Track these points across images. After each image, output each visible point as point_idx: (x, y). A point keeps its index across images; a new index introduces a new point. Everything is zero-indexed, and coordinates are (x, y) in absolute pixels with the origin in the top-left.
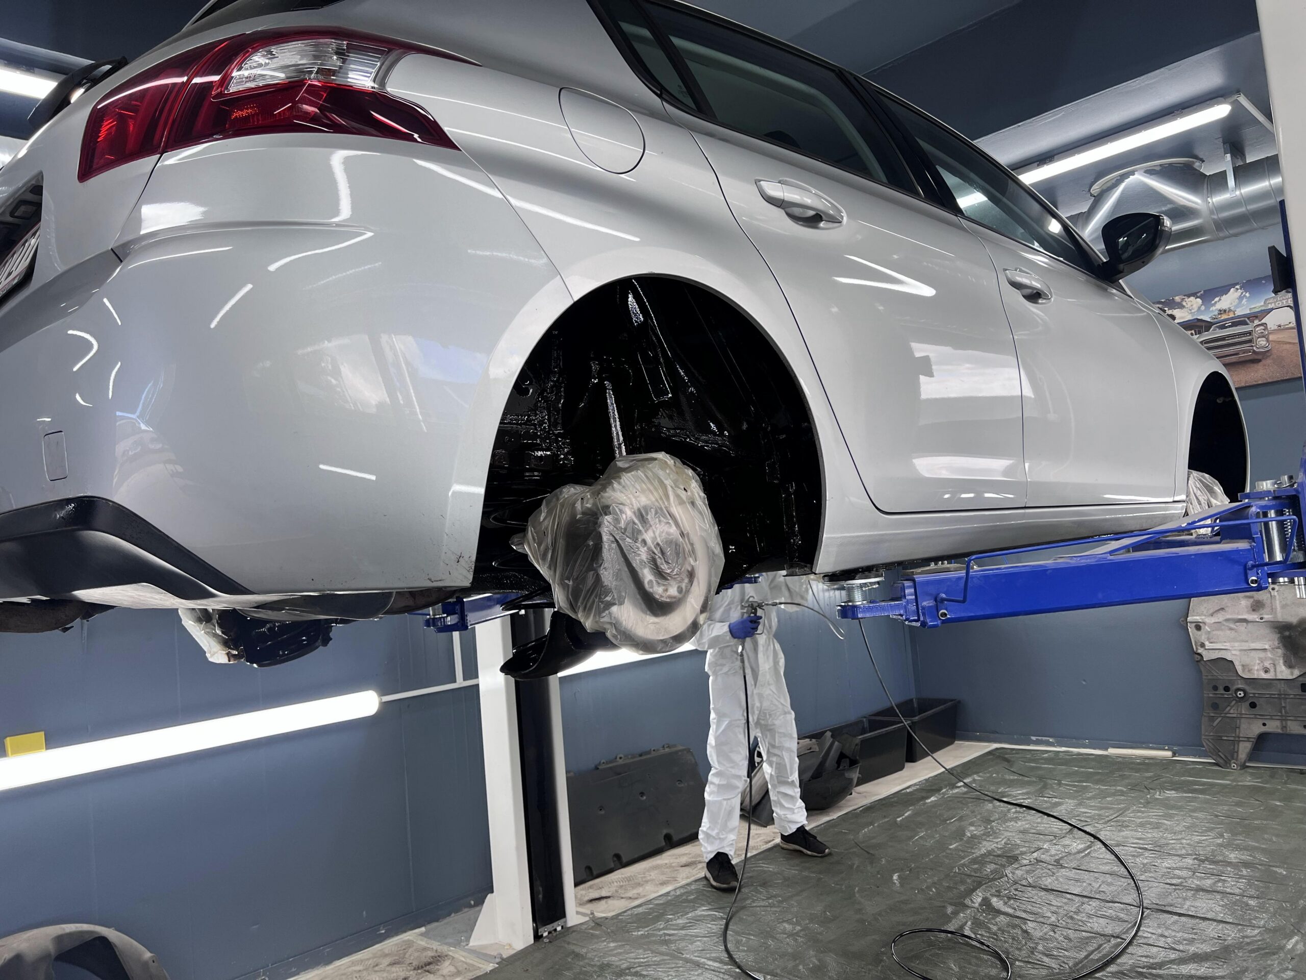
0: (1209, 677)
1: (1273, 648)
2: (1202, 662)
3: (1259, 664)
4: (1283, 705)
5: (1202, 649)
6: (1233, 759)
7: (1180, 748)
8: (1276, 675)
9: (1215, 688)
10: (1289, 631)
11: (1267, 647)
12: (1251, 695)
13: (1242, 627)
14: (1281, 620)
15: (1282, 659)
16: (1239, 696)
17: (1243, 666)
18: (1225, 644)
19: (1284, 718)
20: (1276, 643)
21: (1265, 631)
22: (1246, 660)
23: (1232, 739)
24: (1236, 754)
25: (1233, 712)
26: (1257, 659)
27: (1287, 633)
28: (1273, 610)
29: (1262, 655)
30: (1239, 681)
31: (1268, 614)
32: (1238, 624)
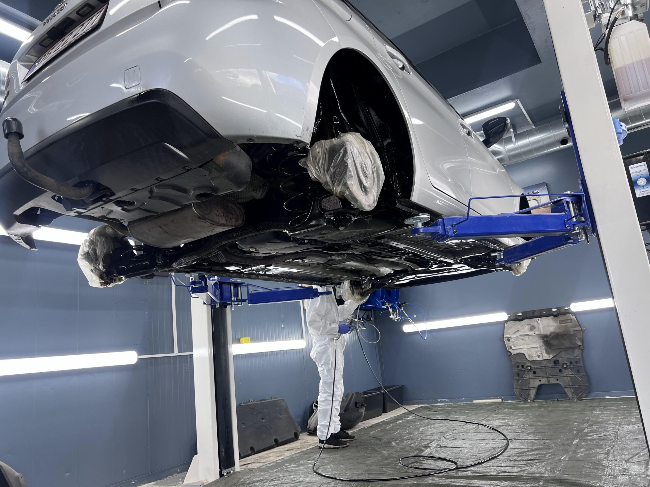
0: (515, 362)
1: (541, 346)
2: (511, 356)
3: (535, 354)
4: (547, 371)
5: (511, 350)
6: (528, 398)
7: (505, 397)
8: (543, 358)
9: (518, 367)
10: (546, 338)
11: (538, 346)
12: (533, 368)
13: (527, 338)
14: (543, 334)
15: (544, 350)
16: (528, 369)
17: (529, 355)
18: (521, 346)
19: (548, 377)
20: (542, 344)
21: (536, 339)
22: (530, 353)
23: (527, 389)
24: (529, 396)
25: (526, 377)
26: (534, 352)
27: (546, 339)
28: (539, 330)
29: (536, 350)
30: (528, 363)
31: (537, 331)
32: (525, 337)
